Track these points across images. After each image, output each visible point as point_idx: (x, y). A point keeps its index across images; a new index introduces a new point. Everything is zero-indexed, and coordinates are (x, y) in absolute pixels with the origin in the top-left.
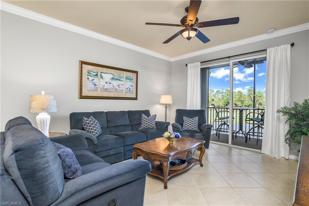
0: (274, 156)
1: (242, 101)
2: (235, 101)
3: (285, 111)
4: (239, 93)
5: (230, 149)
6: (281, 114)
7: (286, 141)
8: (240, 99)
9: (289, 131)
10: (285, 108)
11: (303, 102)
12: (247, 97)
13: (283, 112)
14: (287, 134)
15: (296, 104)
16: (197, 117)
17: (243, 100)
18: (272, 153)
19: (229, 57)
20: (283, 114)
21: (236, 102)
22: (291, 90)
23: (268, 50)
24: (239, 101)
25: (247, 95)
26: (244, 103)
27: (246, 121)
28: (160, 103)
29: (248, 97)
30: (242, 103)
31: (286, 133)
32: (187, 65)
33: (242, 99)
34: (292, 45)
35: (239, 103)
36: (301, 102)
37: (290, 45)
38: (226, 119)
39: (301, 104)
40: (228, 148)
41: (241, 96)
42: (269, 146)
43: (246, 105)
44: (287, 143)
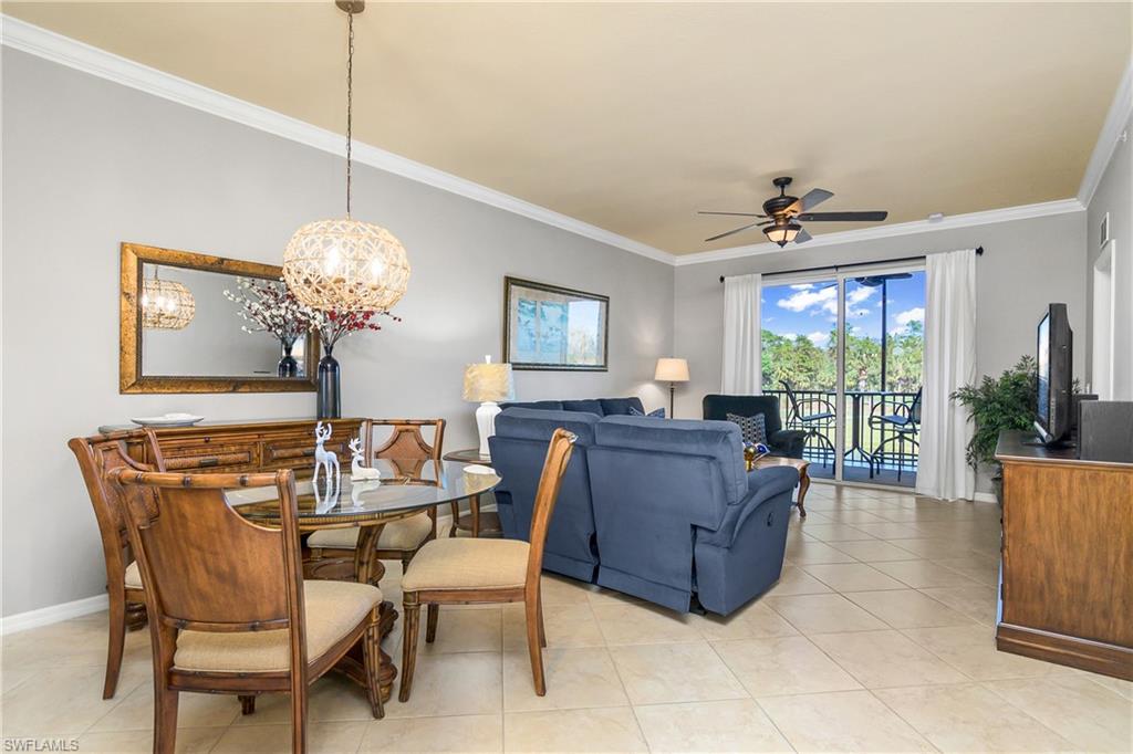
0: (943, 496)
1: (810, 370)
2: (790, 369)
3: (968, 396)
4: (802, 344)
5: (839, 489)
6: (959, 402)
7: (968, 459)
8: (805, 365)
9: (976, 437)
10: (966, 389)
11: (1002, 376)
12: (826, 356)
13: (962, 397)
14: (971, 444)
15: (988, 380)
16: (762, 415)
17: (813, 368)
18: (939, 491)
19: (837, 267)
20: (962, 402)
21: (791, 373)
22: (976, 352)
23: (928, 257)
24: (801, 371)
25: (825, 349)
26: (818, 377)
27: (871, 423)
28: (657, 378)
29: (831, 356)
30: (811, 377)
31: (968, 442)
32: (722, 279)
33: (810, 364)
34: (980, 251)
35: (802, 377)
36: (997, 377)
37: (974, 251)
38: (817, 421)
39: (997, 380)
40: (834, 487)
41: (807, 354)
42: (933, 476)
43: (824, 383)
44: (970, 464)
